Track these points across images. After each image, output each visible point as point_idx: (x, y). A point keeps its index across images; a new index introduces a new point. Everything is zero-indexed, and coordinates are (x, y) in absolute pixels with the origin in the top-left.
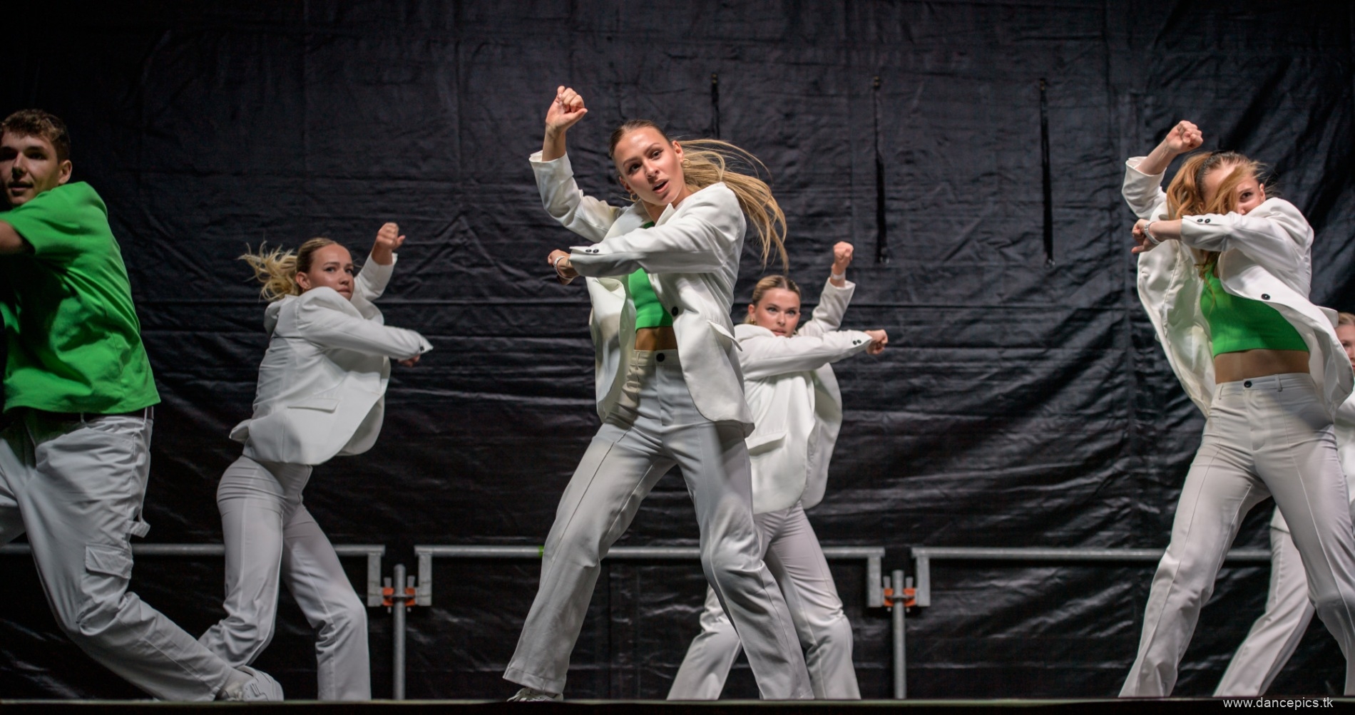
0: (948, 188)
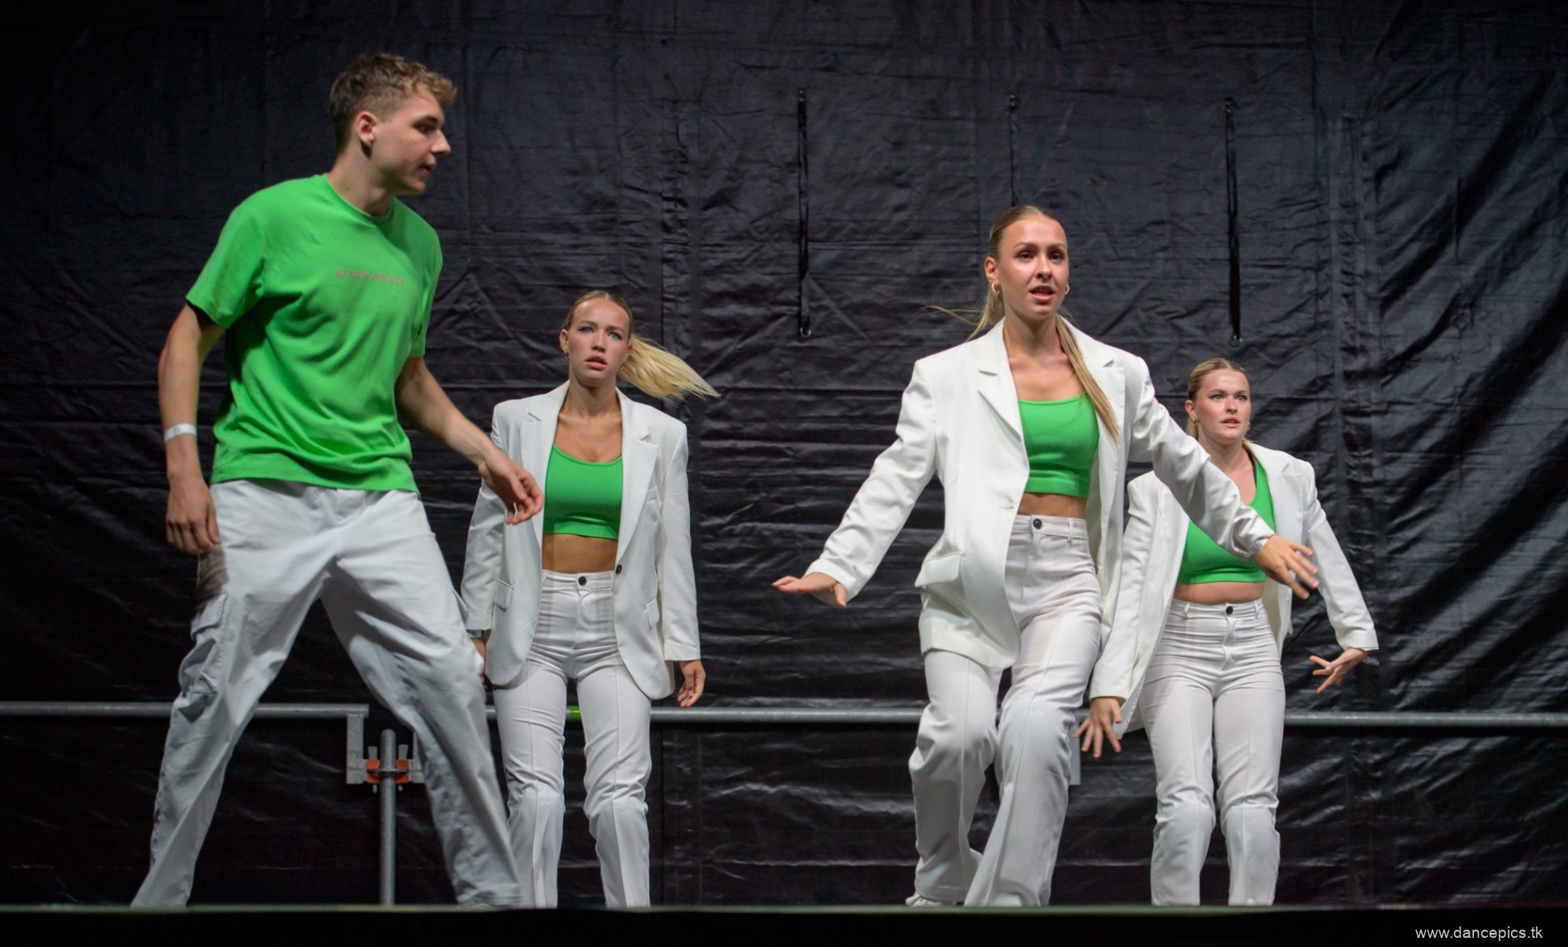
0: (1106, 240)
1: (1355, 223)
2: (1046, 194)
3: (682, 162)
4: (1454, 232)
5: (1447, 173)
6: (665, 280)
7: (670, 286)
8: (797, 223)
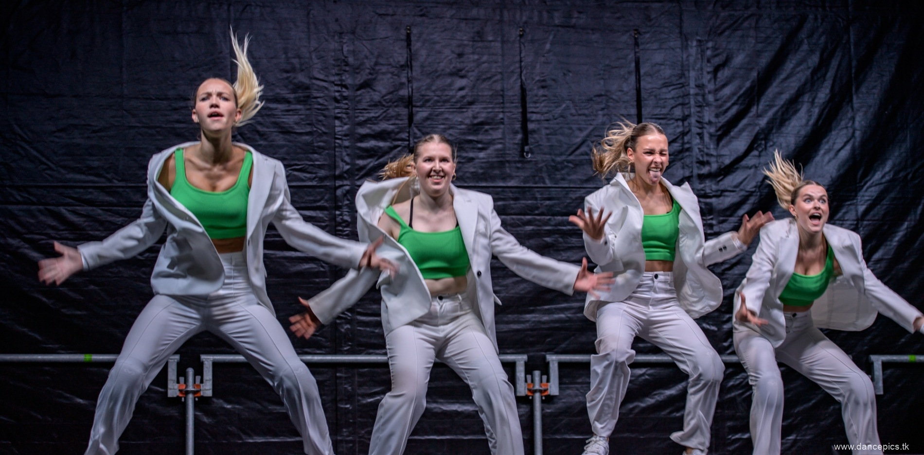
0: (571, 105)
1: (703, 96)
2: (539, 81)
3: (345, 65)
4: (756, 99)
5: (752, 69)
6: (336, 128)
7: (339, 131)
8: (407, 97)
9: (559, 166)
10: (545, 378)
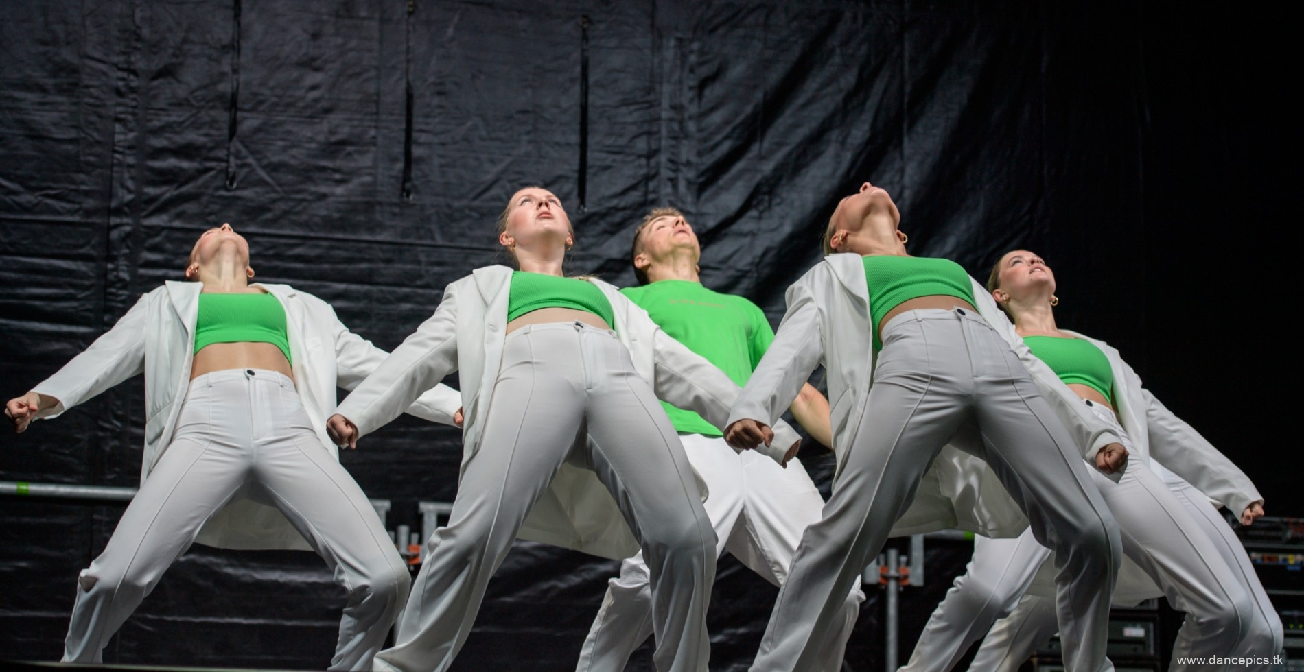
0: (481, 124)
1: (681, 122)
2: (435, 84)
3: (136, 40)
4: (759, 133)
5: (755, 87)
6: (116, 135)
7: (120, 141)
8: (229, 96)
9: (457, 215)
10: (415, 537)
